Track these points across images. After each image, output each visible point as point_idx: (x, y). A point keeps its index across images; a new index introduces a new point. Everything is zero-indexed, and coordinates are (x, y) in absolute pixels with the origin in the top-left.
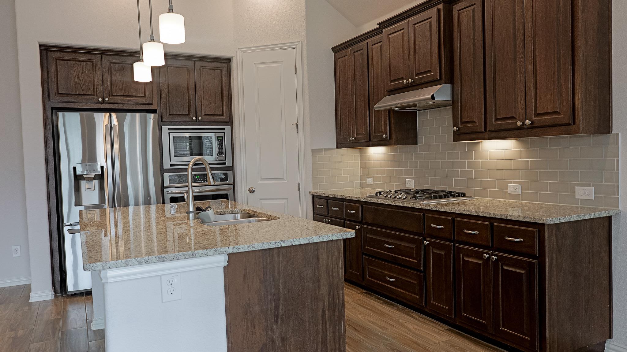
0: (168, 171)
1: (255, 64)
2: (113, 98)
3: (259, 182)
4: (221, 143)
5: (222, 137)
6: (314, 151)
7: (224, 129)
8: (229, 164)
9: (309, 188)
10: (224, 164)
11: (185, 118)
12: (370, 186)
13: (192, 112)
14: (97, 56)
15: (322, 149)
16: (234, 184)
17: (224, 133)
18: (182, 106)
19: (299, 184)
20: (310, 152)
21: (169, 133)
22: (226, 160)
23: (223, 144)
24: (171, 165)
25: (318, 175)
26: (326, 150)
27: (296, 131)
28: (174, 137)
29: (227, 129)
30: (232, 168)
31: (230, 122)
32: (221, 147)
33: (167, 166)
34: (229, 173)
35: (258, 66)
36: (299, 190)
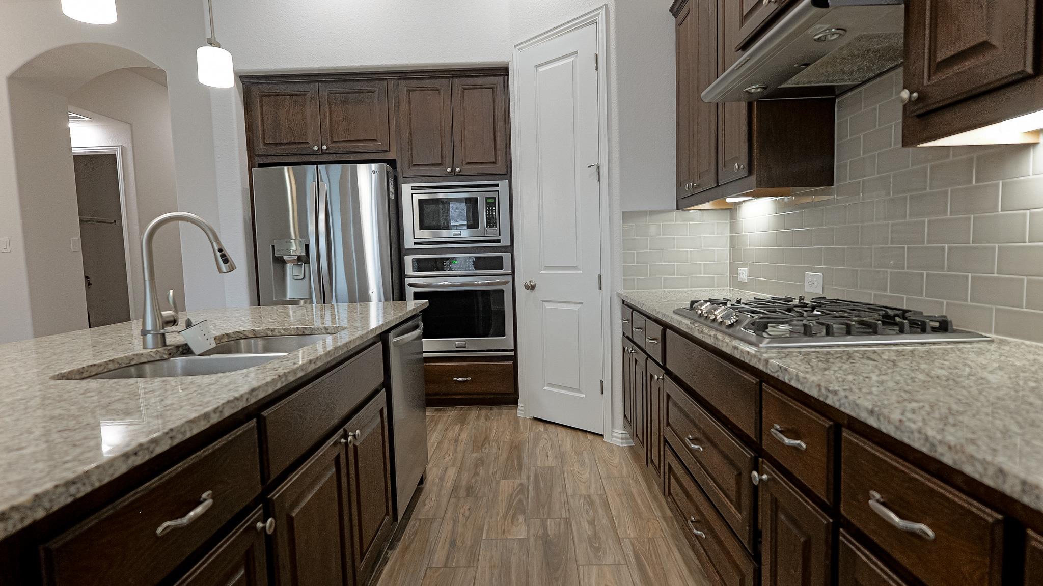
0: (411, 252)
1: (537, 66)
2: (334, 145)
3: (542, 272)
4: (492, 208)
5: (494, 198)
6: (627, 216)
7: (497, 185)
8: (505, 242)
9: (616, 286)
10: (499, 241)
11: (436, 171)
12: (742, 285)
13: (448, 159)
14: (312, 85)
15: (646, 212)
16: (513, 274)
17: (498, 191)
18: (432, 150)
19: (600, 277)
20: (618, 217)
21: (412, 194)
22: (500, 235)
23: (495, 210)
24: (416, 244)
25: (634, 261)
26: (652, 213)
27: (596, 179)
28: (420, 200)
29: (503, 184)
30: (511, 249)
31: (507, 174)
32: (493, 214)
33: (409, 244)
34: (506, 256)
35: (541, 69)
36: (600, 288)
